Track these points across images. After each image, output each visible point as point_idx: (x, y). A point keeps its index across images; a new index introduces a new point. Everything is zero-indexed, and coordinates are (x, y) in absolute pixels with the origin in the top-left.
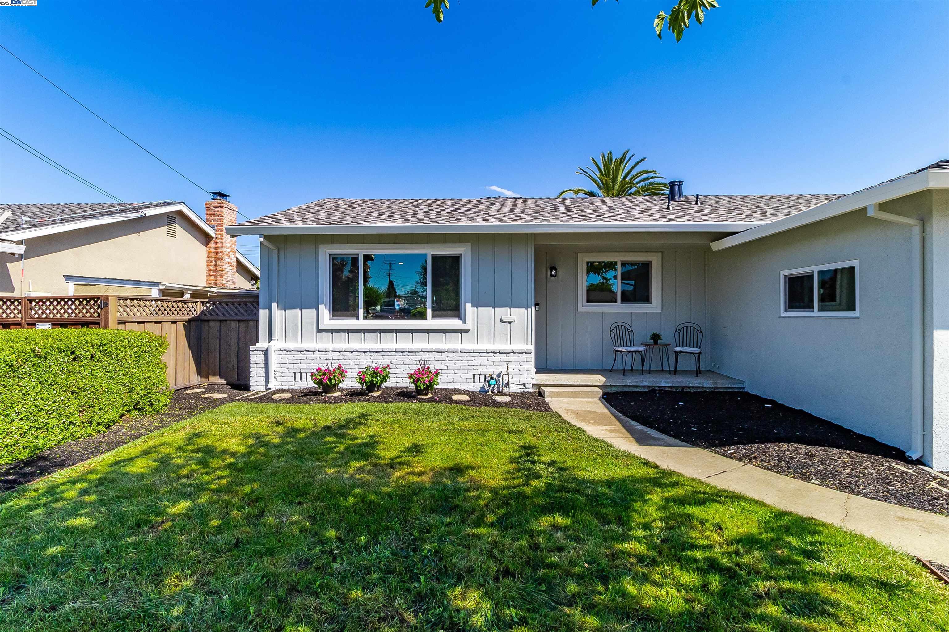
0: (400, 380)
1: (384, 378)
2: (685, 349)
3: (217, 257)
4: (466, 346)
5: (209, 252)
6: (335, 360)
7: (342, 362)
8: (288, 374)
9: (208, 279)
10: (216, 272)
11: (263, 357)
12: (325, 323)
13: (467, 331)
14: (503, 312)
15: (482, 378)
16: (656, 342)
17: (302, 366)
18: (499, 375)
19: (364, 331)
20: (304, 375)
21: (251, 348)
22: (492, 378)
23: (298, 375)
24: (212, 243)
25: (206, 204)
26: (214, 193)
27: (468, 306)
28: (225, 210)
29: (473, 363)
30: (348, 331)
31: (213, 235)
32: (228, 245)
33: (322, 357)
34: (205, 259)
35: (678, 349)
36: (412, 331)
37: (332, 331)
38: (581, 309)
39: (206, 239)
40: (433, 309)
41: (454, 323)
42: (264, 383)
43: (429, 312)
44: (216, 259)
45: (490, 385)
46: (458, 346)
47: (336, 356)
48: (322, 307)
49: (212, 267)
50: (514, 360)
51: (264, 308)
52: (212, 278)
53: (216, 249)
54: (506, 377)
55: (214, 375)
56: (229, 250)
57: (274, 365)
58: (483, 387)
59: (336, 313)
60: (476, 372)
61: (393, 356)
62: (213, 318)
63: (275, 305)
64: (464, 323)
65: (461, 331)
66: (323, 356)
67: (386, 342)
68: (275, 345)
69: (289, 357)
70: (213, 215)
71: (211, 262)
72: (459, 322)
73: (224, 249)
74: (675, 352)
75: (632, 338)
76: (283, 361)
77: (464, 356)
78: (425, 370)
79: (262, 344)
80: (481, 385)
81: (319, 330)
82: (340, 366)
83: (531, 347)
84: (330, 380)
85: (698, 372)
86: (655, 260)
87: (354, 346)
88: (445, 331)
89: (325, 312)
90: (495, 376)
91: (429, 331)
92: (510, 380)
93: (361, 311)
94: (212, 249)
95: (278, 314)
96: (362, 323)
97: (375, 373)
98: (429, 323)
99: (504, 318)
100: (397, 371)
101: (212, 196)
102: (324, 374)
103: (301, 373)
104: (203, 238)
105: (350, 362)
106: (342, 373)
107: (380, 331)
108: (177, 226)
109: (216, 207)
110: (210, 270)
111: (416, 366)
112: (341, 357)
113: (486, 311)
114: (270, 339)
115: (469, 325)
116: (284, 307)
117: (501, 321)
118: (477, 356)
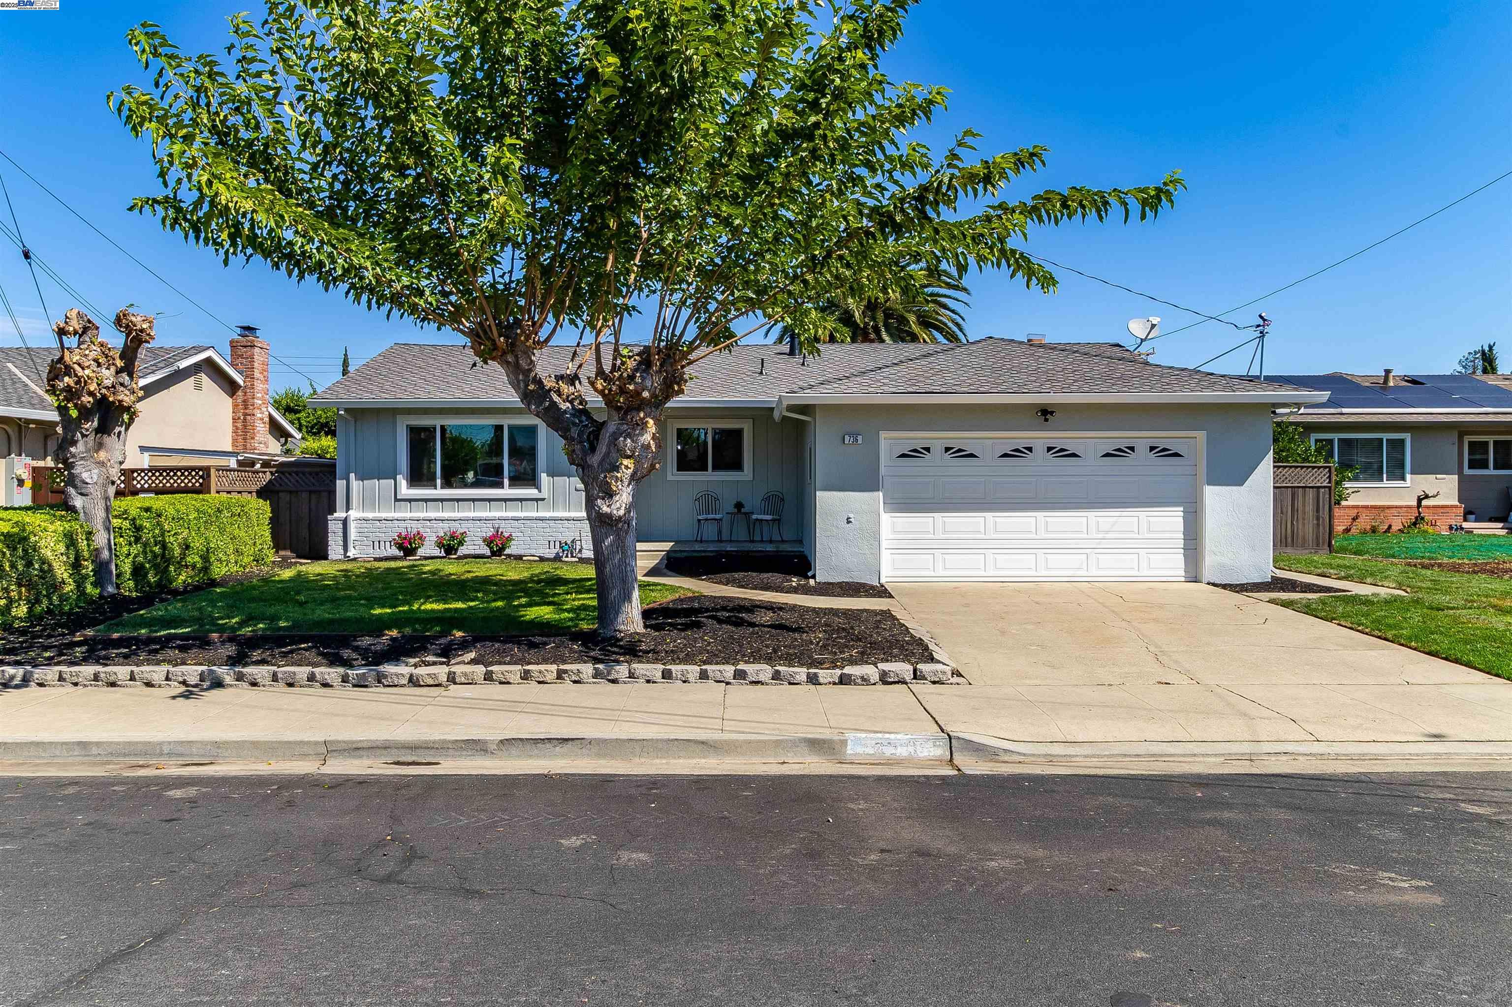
0: (476, 547)
1: (460, 542)
2: (764, 517)
3: (247, 411)
4: (541, 514)
5: (235, 406)
6: (414, 527)
7: (422, 530)
8: (366, 543)
9: (235, 441)
10: (245, 433)
11: (341, 526)
12: (403, 492)
13: (543, 499)
15: (558, 544)
16: (739, 511)
17: (381, 534)
18: (573, 542)
19: (442, 500)
20: (382, 543)
21: (329, 517)
22: (566, 544)
23: (377, 544)
24: (240, 393)
25: (231, 342)
26: (241, 327)
27: (544, 476)
28: (257, 350)
29: (548, 530)
30: (426, 501)
31: (241, 383)
32: (259, 395)
33: (401, 526)
34: (231, 415)
36: (489, 500)
37: (410, 501)
38: (670, 477)
39: (231, 387)
40: (509, 479)
41: (531, 492)
42: (342, 552)
43: (506, 482)
44: (245, 415)
45: (563, 551)
46: (533, 514)
47: (414, 524)
48: (399, 477)
49: (239, 425)
50: (575, 526)
51: (341, 479)
52: (240, 439)
53: (244, 401)
54: (578, 543)
55: (285, 549)
56: (260, 402)
57: (353, 534)
58: (557, 554)
59: (414, 483)
60: (550, 538)
61: (470, 524)
62: (282, 488)
63: (352, 476)
64: (540, 491)
65: (537, 500)
66: (403, 524)
67: (464, 511)
68: (353, 514)
69: (368, 526)
70: (241, 356)
71: (239, 418)
72: (535, 491)
73: (256, 401)
74: (754, 520)
75: (718, 507)
76: (362, 530)
77: (540, 524)
78: (497, 534)
79: (340, 514)
80: (556, 551)
81: (396, 500)
82: (418, 534)
84: (411, 545)
86: (747, 428)
87: (432, 515)
88: (521, 500)
89: (403, 483)
90: (569, 542)
91: (505, 500)
92: (584, 546)
93: (439, 482)
94: (239, 401)
95: (355, 484)
96: (440, 492)
97: (453, 537)
98: (507, 491)
99: (578, 486)
100: (475, 539)
101: (239, 331)
102: (405, 538)
104: (227, 386)
105: (428, 530)
106: (422, 538)
107: (458, 500)
108: (203, 375)
109: (245, 347)
110: (237, 429)
111: (490, 532)
112: (419, 526)
113: (561, 480)
114: (348, 509)
115: (545, 494)
116: (361, 478)
117: (576, 490)
118: (552, 523)
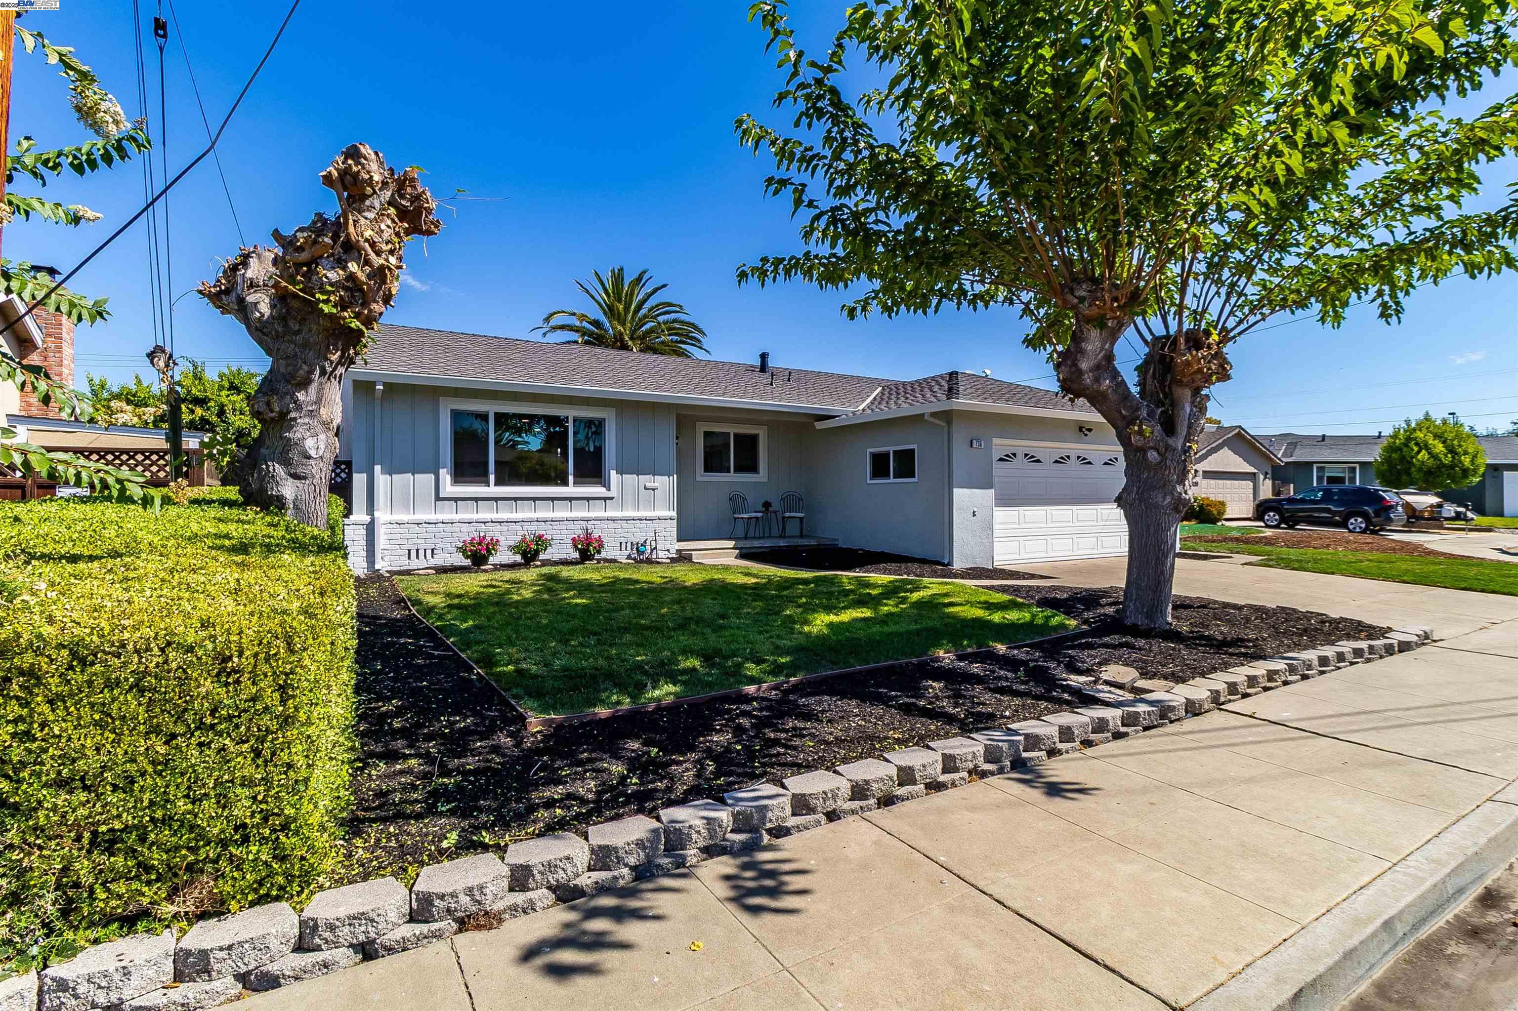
2: (793, 514)
4: (610, 514)
8: (400, 552)
11: (364, 531)
12: (446, 490)
13: (612, 498)
14: (647, 480)
15: (629, 545)
16: (767, 510)
17: (419, 541)
18: (646, 541)
19: (496, 499)
20: (421, 553)
21: (346, 521)
22: (639, 545)
23: (413, 554)
27: (612, 473)
29: (619, 530)
30: (477, 499)
33: (446, 529)
35: (787, 514)
36: (553, 499)
37: (456, 500)
38: (699, 479)
40: (575, 476)
41: (597, 490)
42: (367, 565)
43: (571, 478)
45: (639, 552)
46: (602, 514)
48: (443, 472)
50: (659, 526)
51: (360, 472)
54: (653, 543)
57: (381, 542)
58: (630, 555)
59: (460, 479)
60: (622, 540)
63: (378, 468)
64: (608, 490)
65: (605, 499)
67: (523, 511)
68: (380, 516)
69: (402, 531)
72: (603, 489)
74: (784, 518)
75: (746, 506)
76: (393, 537)
77: (612, 525)
78: (588, 538)
79: (361, 517)
80: (628, 552)
81: (438, 498)
83: (674, 514)
85: (802, 536)
86: (762, 434)
88: (588, 499)
89: (446, 476)
90: (642, 542)
91: (571, 499)
92: (656, 547)
93: (492, 478)
95: (382, 480)
96: (493, 490)
97: (532, 540)
98: (571, 490)
99: (648, 485)
103: (417, 551)
106: (496, 544)
107: (516, 499)
113: (630, 478)
114: (371, 510)
115: (614, 492)
116: (390, 471)
117: (646, 488)
118: (624, 524)
